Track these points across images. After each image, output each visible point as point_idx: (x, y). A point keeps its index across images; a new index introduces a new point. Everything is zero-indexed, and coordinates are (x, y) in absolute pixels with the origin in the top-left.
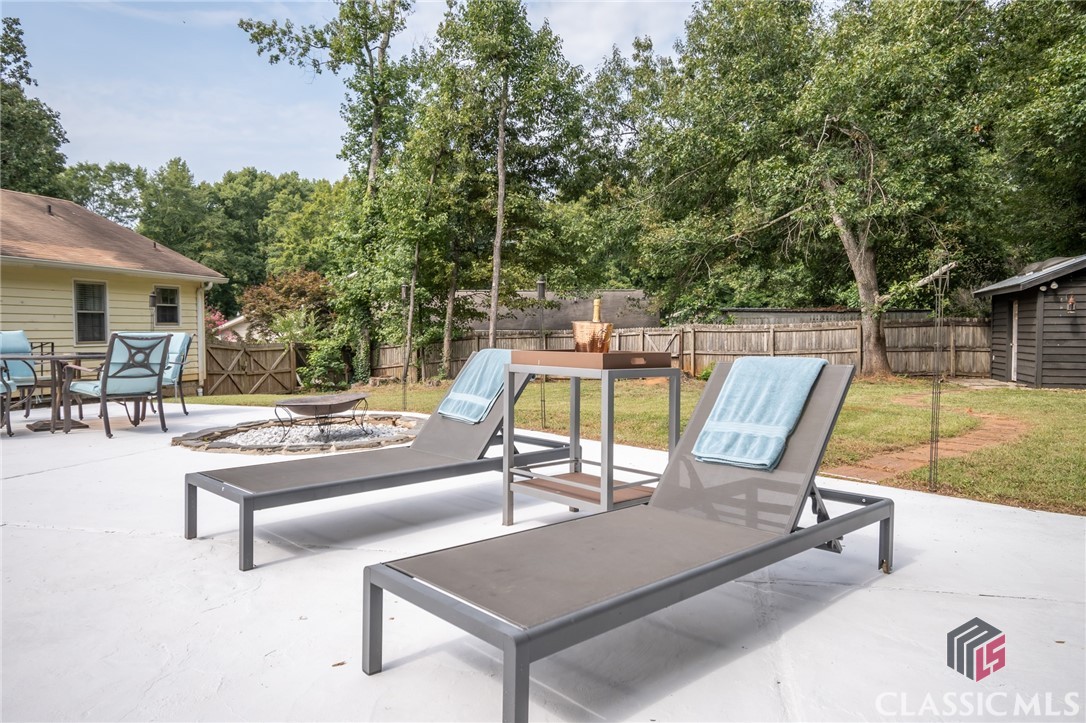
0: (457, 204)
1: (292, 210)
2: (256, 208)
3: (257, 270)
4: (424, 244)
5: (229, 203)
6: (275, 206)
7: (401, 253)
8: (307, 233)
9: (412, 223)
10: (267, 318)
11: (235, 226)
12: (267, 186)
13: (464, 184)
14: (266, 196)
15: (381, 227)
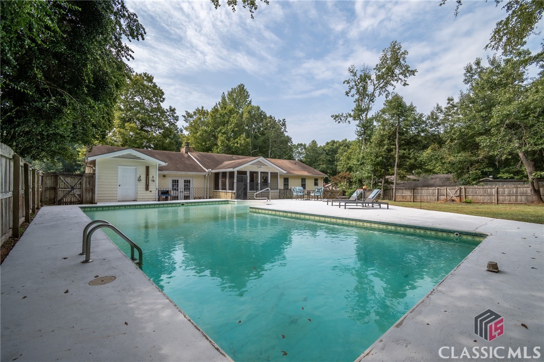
0: (385, 154)
1: (345, 152)
2: (335, 151)
3: (334, 170)
4: (375, 165)
5: (327, 151)
6: (340, 151)
7: (369, 167)
8: (349, 159)
9: (372, 160)
10: (336, 184)
11: (329, 157)
12: (338, 145)
13: (387, 149)
14: (338, 148)
15: (365, 161)
